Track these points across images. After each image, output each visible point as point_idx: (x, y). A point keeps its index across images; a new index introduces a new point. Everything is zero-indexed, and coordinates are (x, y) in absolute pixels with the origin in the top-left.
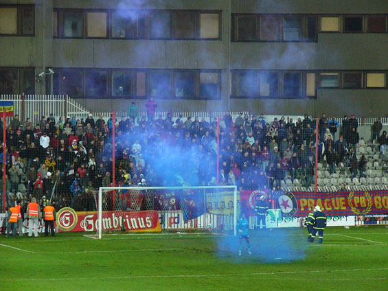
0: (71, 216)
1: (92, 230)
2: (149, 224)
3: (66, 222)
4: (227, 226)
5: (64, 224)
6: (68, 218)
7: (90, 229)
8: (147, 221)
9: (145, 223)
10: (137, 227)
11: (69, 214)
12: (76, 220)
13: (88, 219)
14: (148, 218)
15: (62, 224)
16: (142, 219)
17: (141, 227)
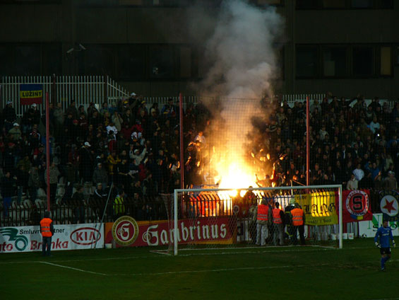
0: (131, 227)
1: (157, 244)
2: (223, 233)
3: (125, 234)
4: (321, 236)
5: (122, 237)
6: (127, 230)
7: (155, 242)
8: (222, 230)
9: (219, 232)
10: (208, 237)
11: (128, 225)
12: (136, 231)
13: (152, 230)
14: (224, 225)
15: (120, 237)
16: (216, 226)
17: (214, 237)
